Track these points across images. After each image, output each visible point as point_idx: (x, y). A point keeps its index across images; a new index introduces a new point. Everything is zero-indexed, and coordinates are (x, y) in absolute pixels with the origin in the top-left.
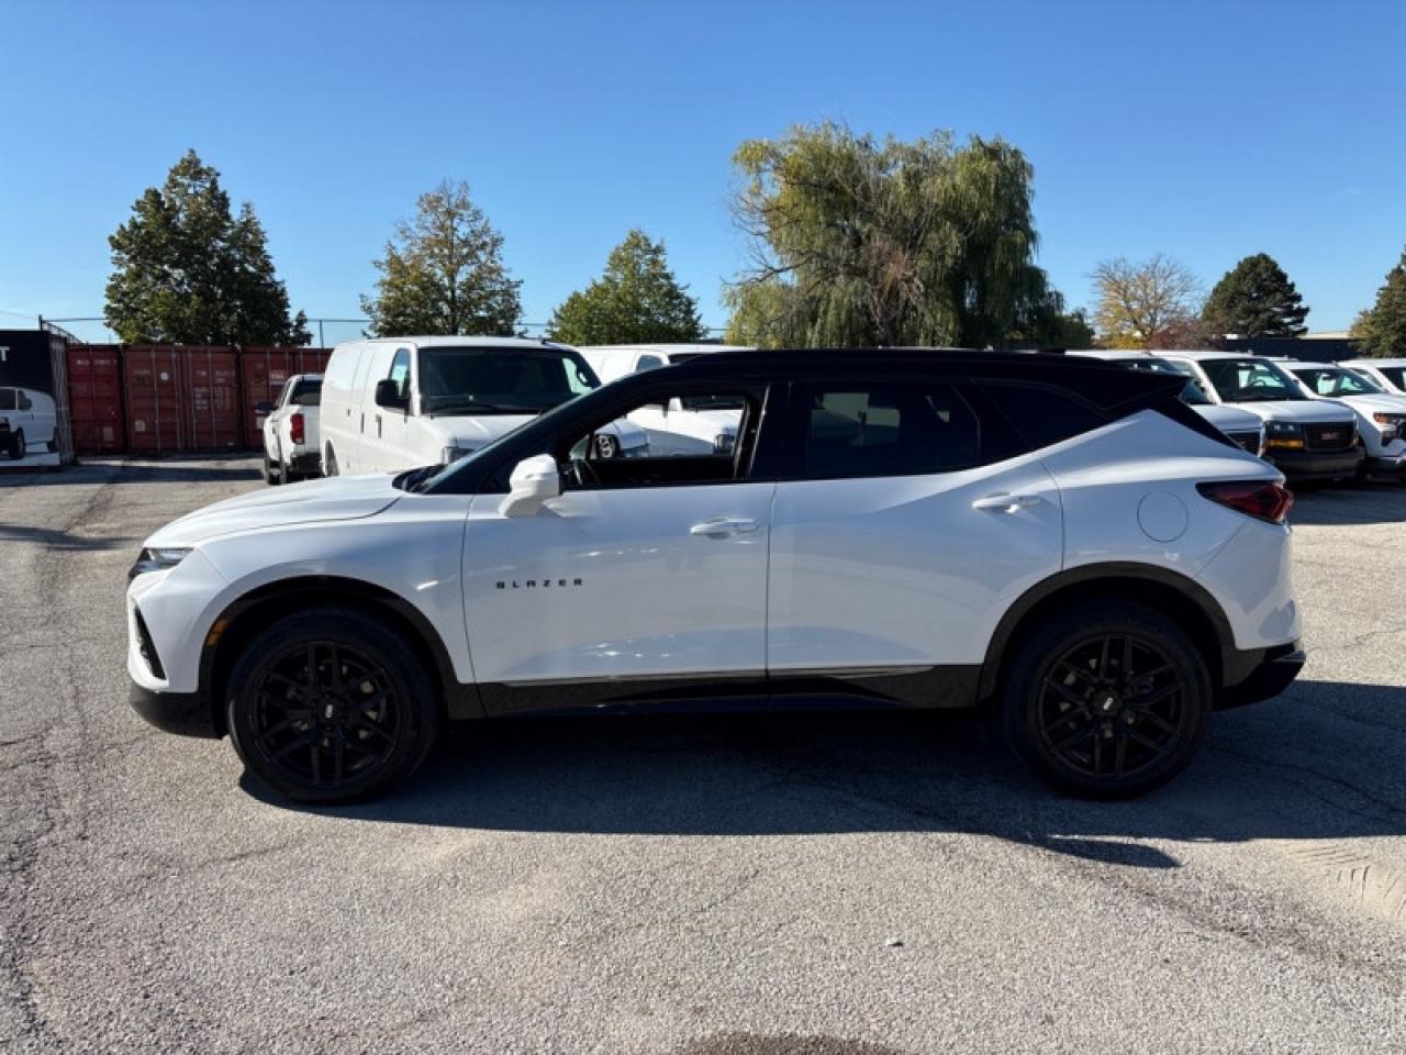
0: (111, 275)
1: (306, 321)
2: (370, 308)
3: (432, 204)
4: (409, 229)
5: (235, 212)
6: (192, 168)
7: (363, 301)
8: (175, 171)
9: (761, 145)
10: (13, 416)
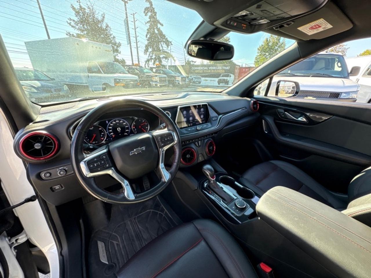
0: (256, 55)
10: (228, 78)
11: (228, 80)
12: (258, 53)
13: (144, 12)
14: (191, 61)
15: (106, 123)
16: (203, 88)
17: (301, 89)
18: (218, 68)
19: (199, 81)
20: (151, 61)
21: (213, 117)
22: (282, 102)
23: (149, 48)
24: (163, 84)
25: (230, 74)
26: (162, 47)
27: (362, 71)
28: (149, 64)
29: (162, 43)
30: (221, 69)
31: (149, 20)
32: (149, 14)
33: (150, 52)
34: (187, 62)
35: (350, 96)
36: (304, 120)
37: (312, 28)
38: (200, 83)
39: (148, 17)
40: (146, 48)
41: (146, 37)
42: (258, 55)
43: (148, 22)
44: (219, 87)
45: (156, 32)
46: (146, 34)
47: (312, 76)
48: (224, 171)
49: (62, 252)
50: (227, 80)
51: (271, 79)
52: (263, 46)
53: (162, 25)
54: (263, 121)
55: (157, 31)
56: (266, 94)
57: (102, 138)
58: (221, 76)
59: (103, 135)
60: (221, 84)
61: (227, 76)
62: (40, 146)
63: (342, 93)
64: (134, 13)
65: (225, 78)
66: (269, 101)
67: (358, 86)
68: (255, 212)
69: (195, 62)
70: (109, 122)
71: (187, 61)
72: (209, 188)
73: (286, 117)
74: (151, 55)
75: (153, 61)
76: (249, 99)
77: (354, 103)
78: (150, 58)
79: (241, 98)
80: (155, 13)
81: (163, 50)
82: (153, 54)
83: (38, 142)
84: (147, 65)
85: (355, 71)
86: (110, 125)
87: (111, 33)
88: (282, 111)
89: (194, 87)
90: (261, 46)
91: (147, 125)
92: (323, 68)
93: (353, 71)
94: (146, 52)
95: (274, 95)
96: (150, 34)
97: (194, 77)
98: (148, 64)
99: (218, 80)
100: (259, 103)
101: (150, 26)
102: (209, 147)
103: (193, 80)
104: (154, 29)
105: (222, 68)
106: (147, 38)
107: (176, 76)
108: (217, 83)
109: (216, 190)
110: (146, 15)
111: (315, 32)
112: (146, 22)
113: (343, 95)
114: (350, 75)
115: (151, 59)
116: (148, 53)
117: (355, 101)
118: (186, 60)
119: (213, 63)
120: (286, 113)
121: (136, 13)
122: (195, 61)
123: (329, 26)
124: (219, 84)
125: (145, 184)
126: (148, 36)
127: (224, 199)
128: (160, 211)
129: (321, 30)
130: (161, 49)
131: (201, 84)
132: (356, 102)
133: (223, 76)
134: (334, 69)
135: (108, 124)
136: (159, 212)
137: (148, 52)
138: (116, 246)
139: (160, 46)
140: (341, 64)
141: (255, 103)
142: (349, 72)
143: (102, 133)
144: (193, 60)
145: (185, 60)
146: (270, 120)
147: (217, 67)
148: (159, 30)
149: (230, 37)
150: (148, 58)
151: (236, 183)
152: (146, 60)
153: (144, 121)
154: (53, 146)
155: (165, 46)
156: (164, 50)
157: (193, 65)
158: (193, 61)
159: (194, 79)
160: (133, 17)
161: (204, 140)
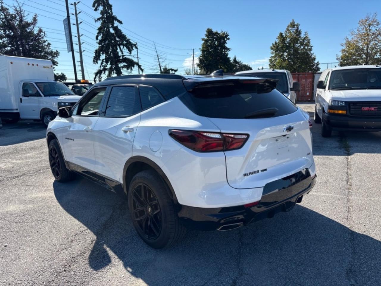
0: (270, 57)
1: (319, 64)
2: (339, 58)
3: (362, 23)
4: (354, 32)
5: (302, 35)
6: (293, 25)
7: (337, 57)
8: (288, 27)
12: (272, 53)
13: (94, 6)
14: (169, 70)
20: (105, 72)
23: (102, 54)
26: (122, 52)
28: (101, 77)
29: (122, 47)
31: (101, 16)
32: (101, 8)
33: (103, 60)
34: (162, 70)
39: (99, 11)
40: (96, 54)
41: (97, 39)
42: (273, 55)
43: (99, 19)
45: (112, 31)
46: (97, 34)
52: (278, 44)
53: (121, 22)
55: (114, 30)
64: (77, 2)
69: (176, 71)
71: (164, 69)
74: (104, 64)
75: (107, 72)
78: (102, 68)
80: (110, 7)
81: (123, 56)
82: (107, 62)
84: (97, 79)
87: (45, 39)
90: (274, 44)
94: (97, 60)
96: (102, 35)
98: (99, 77)
101: (102, 24)
104: (108, 28)
106: (98, 41)
110: (96, 10)
112: (97, 19)
115: (105, 69)
116: (99, 62)
118: (162, 68)
121: (78, 3)
122: (176, 69)
126: (100, 38)
130: (120, 54)
137: (100, 60)
139: (119, 50)
145: (160, 67)
148: (116, 29)
149: (228, 33)
150: (100, 69)
152: (96, 71)
155: (125, 50)
156: (125, 57)
158: (172, 70)
160: (74, 8)
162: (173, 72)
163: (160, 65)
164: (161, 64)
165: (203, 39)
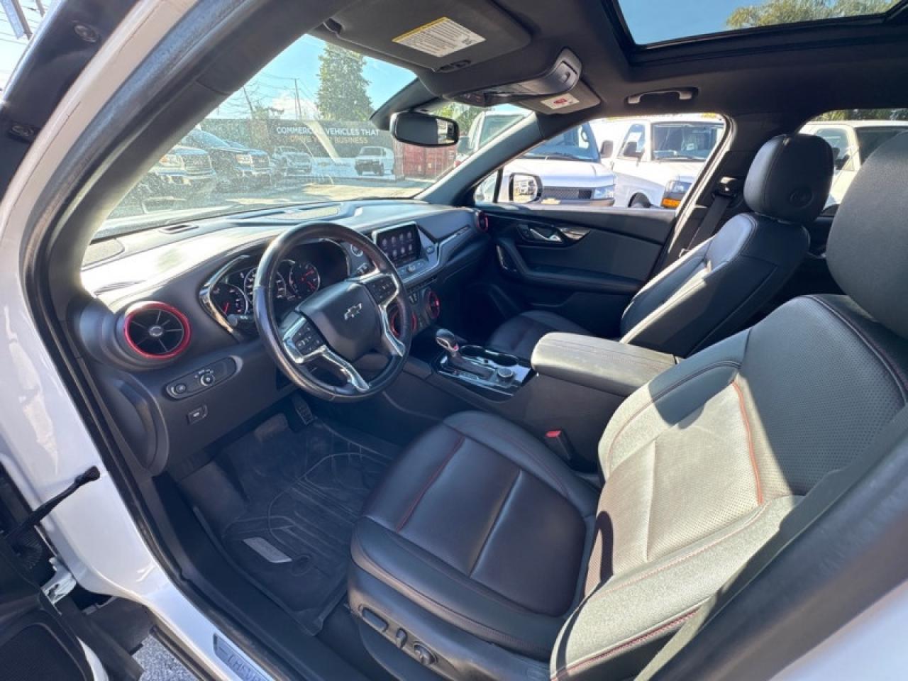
9: (748, 10)
10: (380, 158)
11: (380, 164)
14: (267, 110)
15: (240, 277)
16: (321, 183)
17: (545, 183)
18: (350, 131)
19: (307, 166)
21: (427, 248)
22: (523, 212)
24: (202, 177)
25: (381, 148)
27: (616, 148)
30: (358, 134)
34: (255, 109)
35: (605, 195)
36: (558, 239)
37: (557, 102)
38: (308, 170)
44: (362, 182)
47: (549, 158)
48: (462, 340)
49: (183, 574)
50: (378, 162)
51: (501, 172)
54: (498, 248)
56: (495, 200)
57: (238, 309)
58: (362, 151)
59: (239, 302)
60: (364, 173)
61: (377, 153)
62: (160, 331)
63: (594, 189)
65: (374, 158)
66: (502, 211)
67: (612, 177)
68: (532, 370)
69: (282, 112)
70: (245, 276)
71: (256, 107)
72: (451, 366)
73: (532, 237)
76: (470, 210)
77: (610, 208)
79: (455, 209)
83: (153, 324)
85: (607, 147)
86: (248, 281)
88: (526, 227)
89: (294, 184)
91: (315, 273)
92: (562, 142)
93: (605, 148)
95: (507, 200)
97: (289, 156)
99: (356, 162)
100: (487, 217)
102: (431, 303)
103: (288, 164)
105: (361, 132)
107: (236, 154)
108: (355, 171)
109: (463, 366)
111: (560, 106)
113: (597, 192)
114: (601, 155)
117: (612, 203)
118: (252, 105)
119: (332, 117)
120: (531, 230)
122: (280, 108)
123: (576, 101)
124: (360, 173)
125: (300, 411)
127: (480, 375)
128: (352, 451)
129: (566, 104)
131: (313, 173)
132: (614, 205)
133: (366, 153)
134: (577, 144)
135: (244, 279)
136: (349, 454)
138: (290, 532)
140: (587, 135)
141: (481, 216)
142: (600, 150)
143: (238, 300)
144: (275, 107)
145: (250, 103)
146: (509, 245)
147: (347, 130)
151: (487, 351)
153: (309, 267)
154: (182, 329)
157: (277, 121)
158: (273, 110)
159: (289, 160)
161: (420, 291)
162: (276, 113)
163: (247, 97)
164: (250, 97)
165: (321, 58)
